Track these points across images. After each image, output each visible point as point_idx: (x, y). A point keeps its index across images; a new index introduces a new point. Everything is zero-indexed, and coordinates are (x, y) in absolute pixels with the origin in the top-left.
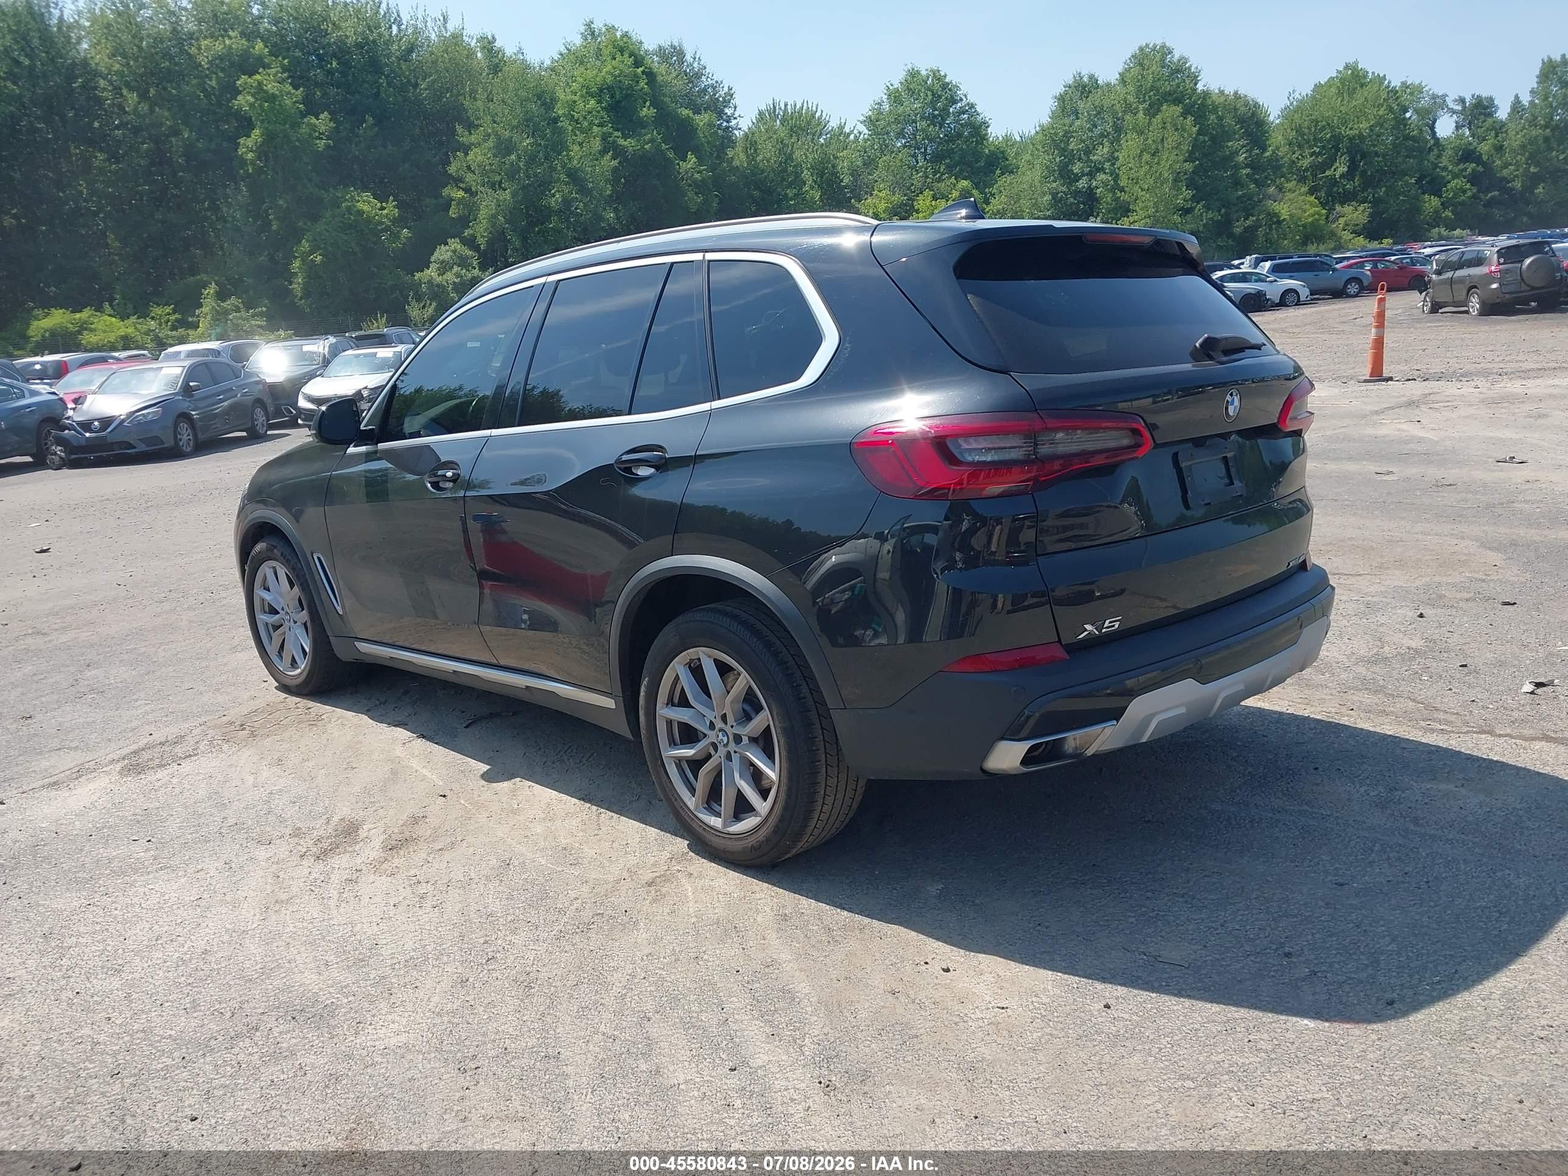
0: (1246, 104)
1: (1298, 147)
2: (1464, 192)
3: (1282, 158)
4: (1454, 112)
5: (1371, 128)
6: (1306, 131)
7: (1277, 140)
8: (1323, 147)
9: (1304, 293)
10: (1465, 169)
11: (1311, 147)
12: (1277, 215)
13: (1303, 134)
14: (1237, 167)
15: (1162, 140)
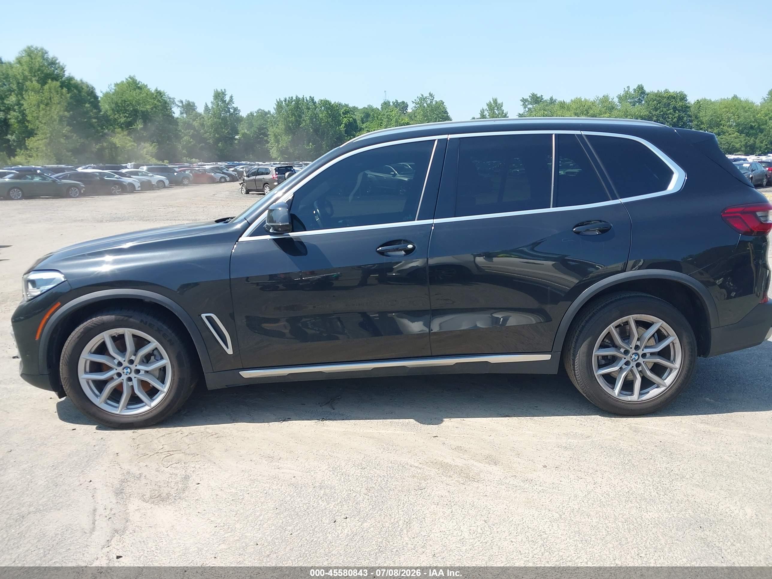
0: (88, 86)
1: (117, 112)
2: (190, 142)
3: (110, 116)
4: (179, 106)
5: (152, 109)
6: (120, 105)
7: (105, 107)
8: (129, 114)
9: (167, 182)
10: (189, 132)
11: (124, 113)
12: (115, 144)
13: (119, 106)
14: (90, 118)
15: (50, 98)
